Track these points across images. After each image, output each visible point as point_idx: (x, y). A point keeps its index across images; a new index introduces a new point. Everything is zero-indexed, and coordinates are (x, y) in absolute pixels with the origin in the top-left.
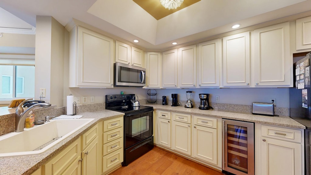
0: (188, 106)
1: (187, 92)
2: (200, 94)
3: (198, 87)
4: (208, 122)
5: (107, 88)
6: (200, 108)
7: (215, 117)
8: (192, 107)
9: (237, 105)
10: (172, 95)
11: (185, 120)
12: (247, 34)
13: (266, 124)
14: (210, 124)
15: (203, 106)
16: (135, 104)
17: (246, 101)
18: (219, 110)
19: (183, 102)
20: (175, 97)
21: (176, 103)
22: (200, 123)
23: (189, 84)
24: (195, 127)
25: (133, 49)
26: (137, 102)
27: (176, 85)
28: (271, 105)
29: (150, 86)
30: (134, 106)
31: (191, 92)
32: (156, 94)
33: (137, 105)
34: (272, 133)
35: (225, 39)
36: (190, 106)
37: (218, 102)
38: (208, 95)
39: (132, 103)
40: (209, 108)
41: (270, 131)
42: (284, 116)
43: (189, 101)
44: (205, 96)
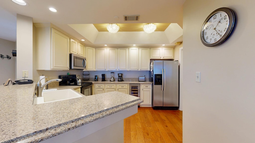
0: (112, 80)
1: (111, 73)
2: (118, 74)
3: (118, 70)
4: (124, 86)
5: (63, 70)
6: (118, 81)
7: (127, 83)
8: (114, 81)
9: (133, 78)
10: (102, 74)
11: (113, 87)
12: (137, 49)
13: (143, 84)
14: (125, 87)
15: (120, 80)
16: (79, 81)
17: (136, 76)
18: (126, 81)
19: (108, 78)
20: (103, 76)
21: (104, 79)
22: (120, 87)
23: (112, 68)
24: (118, 90)
25: (79, 44)
26: (80, 80)
27: (105, 68)
28: (144, 78)
29: (88, 69)
30: (78, 82)
31: (113, 73)
32: (89, 75)
33: (80, 82)
34: (145, 87)
35: (130, 49)
36: (113, 80)
37: (126, 77)
38: (122, 74)
39: (77, 81)
40: (122, 81)
41: (144, 86)
42: (148, 81)
43: (112, 78)
44: (121, 74)
